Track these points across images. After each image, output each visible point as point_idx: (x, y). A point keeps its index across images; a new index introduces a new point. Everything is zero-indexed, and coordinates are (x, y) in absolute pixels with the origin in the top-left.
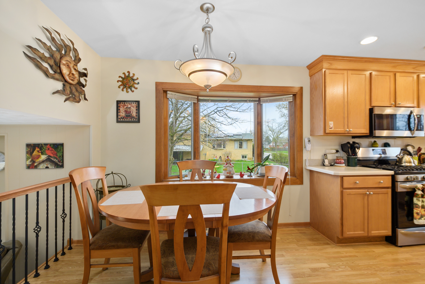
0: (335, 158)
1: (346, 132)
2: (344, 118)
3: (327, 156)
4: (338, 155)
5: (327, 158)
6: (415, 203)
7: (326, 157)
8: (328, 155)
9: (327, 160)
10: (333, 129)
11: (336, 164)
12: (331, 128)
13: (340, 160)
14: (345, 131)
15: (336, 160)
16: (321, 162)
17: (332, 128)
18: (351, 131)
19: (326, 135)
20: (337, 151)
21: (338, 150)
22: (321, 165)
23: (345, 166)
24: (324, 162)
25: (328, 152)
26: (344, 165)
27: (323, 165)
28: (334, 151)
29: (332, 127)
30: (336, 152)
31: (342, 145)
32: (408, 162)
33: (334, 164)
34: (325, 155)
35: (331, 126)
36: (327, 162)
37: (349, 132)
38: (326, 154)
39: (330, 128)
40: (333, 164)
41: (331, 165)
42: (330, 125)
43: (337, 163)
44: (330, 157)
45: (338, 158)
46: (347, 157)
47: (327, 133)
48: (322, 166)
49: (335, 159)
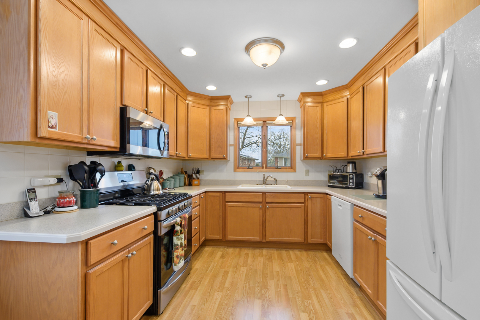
0: (57, 195)
1: (84, 141)
2: (81, 111)
3: (35, 192)
4: (62, 187)
5: (35, 198)
6: (175, 243)
7: (33, 196)
8: (37, 190)
9: (37, 202)
10: (56, 130)
11: (57, 209)
12: (52, 127)
13: (68, 199)
14: (82, 139)
15: (57, 200)
16: (17, 210)
17: (55, 128)
18: (95, 139)
19: (37, 141)
20: (60, 180)
21: (61, 177)
22: (18, 218)
23: (78, 210)
24: (29, 209)
25: (37, 182)
26: (76, 207)
27: (23, 215)
28: (54, 181)
29: (56, 126)
30: (58, 182)
31: (70, 166)
32: (157, 190)
33: (53, 209)
34: (31, 191)
35: (53, 122)
36: (35, 208)
37: (91, 142)
38: (34, 189)
39: (49, 127)
40: (49, 209)
41: (47, 213)
42: (51, 120)
43: (62, 205)
44: (42, 194)
45: (64, 195)
46: (80, 190)
47: (42, 138)
48: (21, 218)
49: (55, 198)
